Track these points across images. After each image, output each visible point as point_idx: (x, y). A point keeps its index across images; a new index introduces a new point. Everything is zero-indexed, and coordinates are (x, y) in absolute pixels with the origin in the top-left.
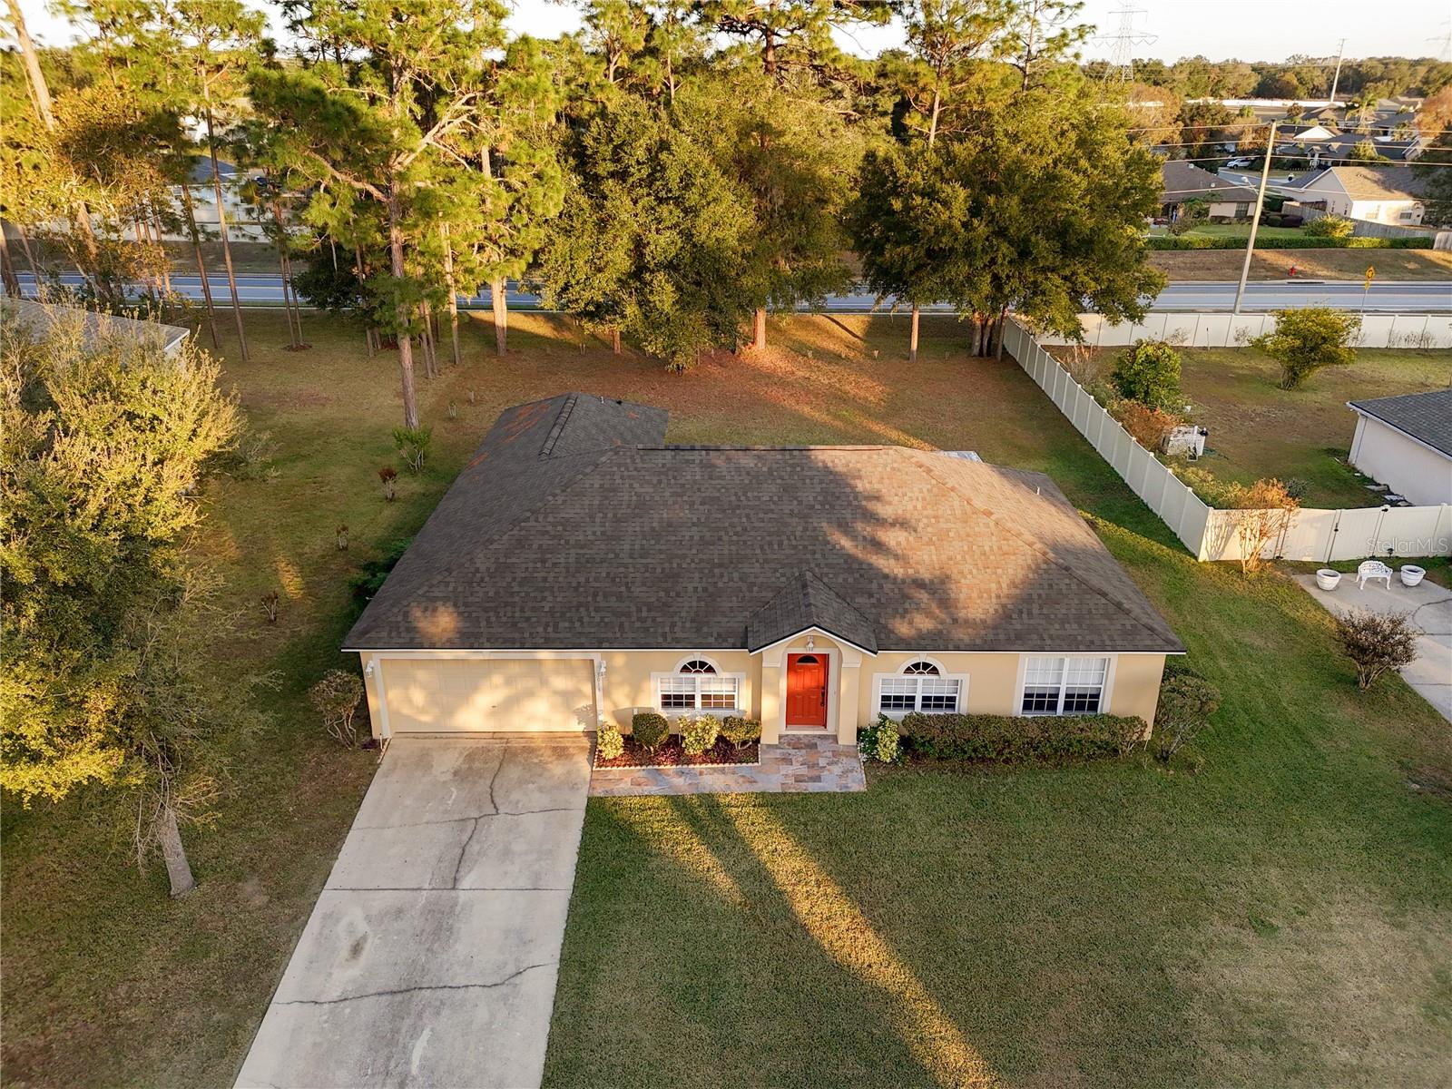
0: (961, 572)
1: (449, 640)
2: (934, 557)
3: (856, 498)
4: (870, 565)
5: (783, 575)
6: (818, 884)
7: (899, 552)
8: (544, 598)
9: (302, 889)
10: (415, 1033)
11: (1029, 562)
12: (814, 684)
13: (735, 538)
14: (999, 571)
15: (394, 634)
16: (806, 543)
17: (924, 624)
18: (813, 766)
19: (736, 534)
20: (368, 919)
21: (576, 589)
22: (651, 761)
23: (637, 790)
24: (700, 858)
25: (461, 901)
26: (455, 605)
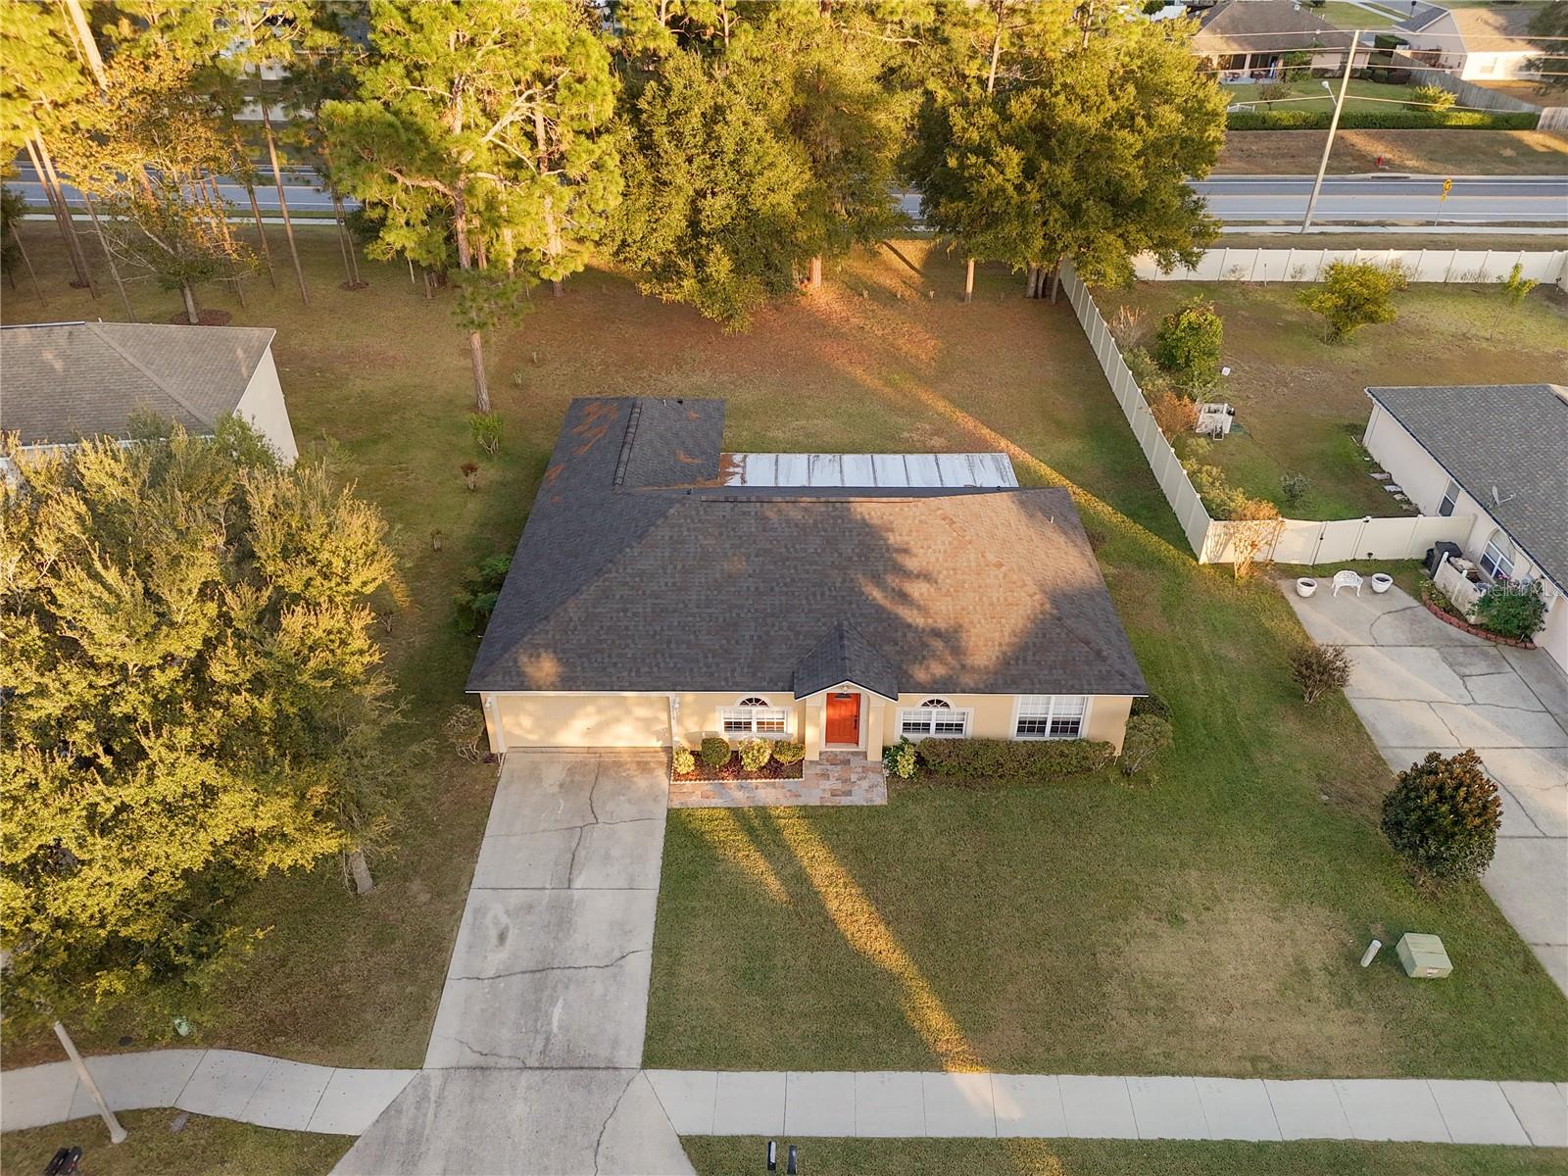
0: (971, 622)
1: (552, 684)
2: (950, 607)
3: (887, 550)
4: (896, 614)
5: (824, 624)
6: (845, 885)
7: (922, 603)
8: (627, 646)
9: (455, 888)
10: (553, 1003)
11: (1029, 612)
12: (848, 714)
13: (785, 589)
14: (1003, 620)
15: (507, 678)
16: (845, 594)
17: (939, 670)
18: (846, 781)
19: (785, 584)
20: (507, 912)
21: (653, 637)
22: (716, 777)
23: (706, 803)
24: (756, 865)
25: (576, 898)
26: (555, 652)
